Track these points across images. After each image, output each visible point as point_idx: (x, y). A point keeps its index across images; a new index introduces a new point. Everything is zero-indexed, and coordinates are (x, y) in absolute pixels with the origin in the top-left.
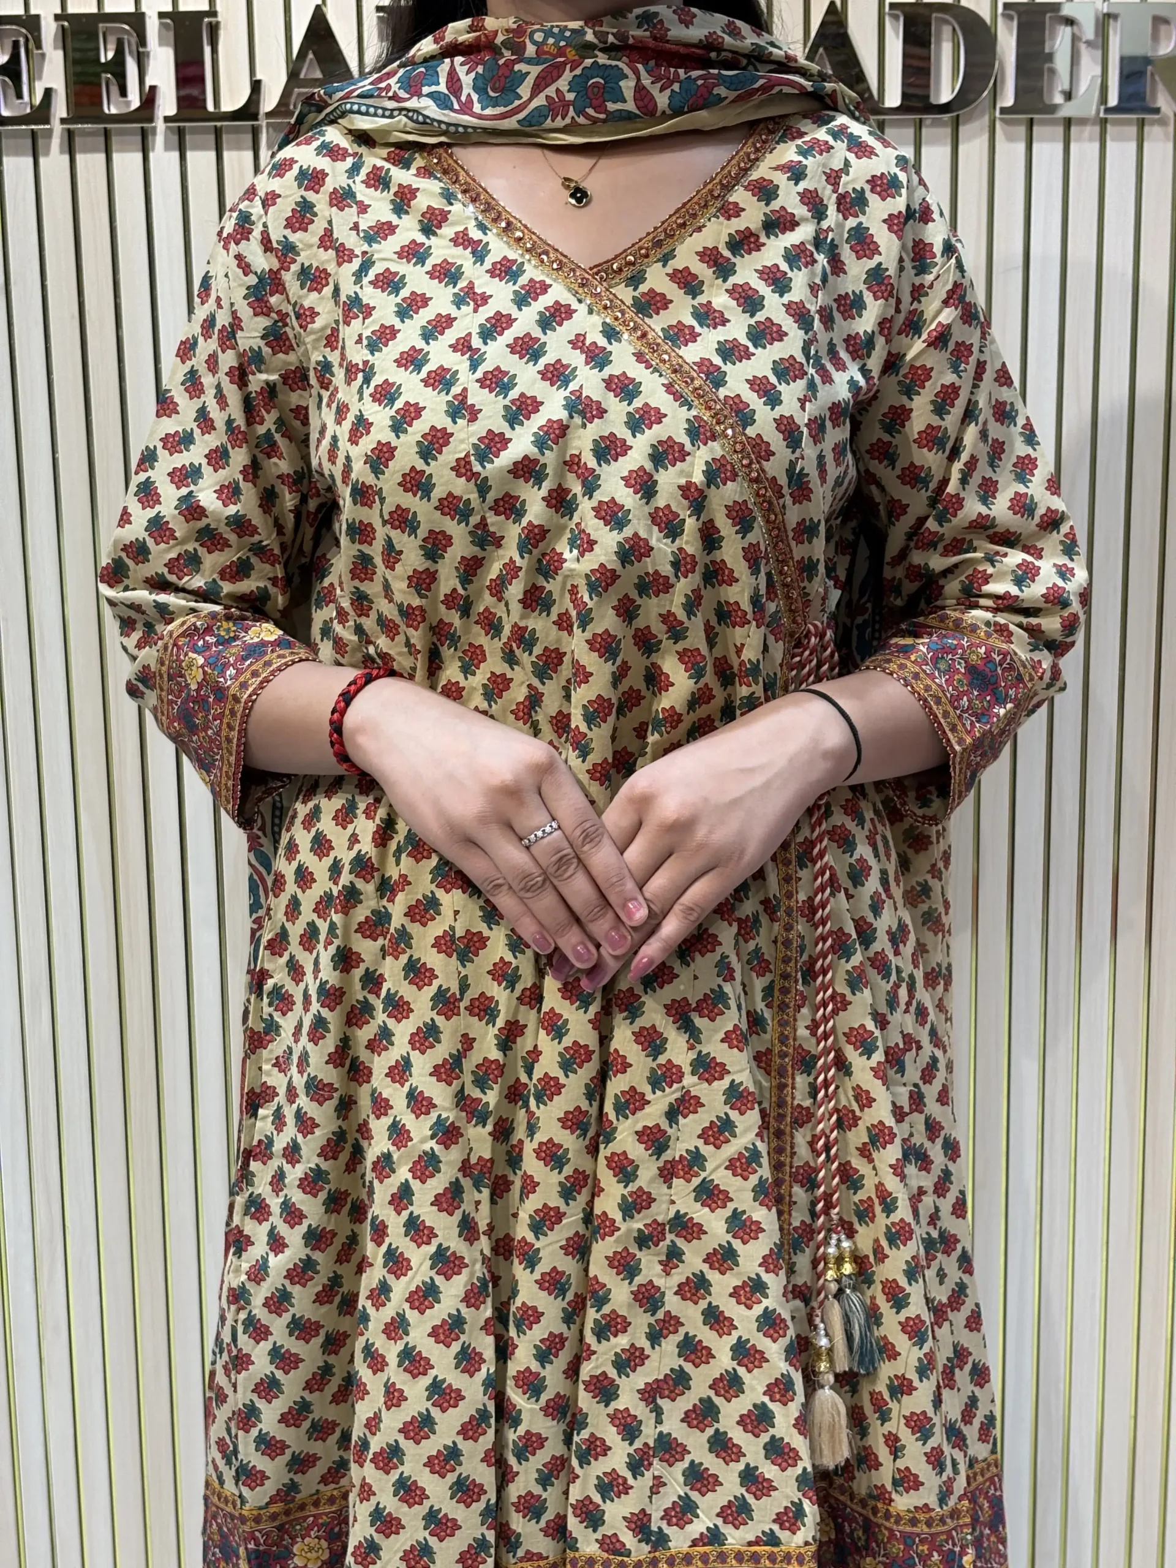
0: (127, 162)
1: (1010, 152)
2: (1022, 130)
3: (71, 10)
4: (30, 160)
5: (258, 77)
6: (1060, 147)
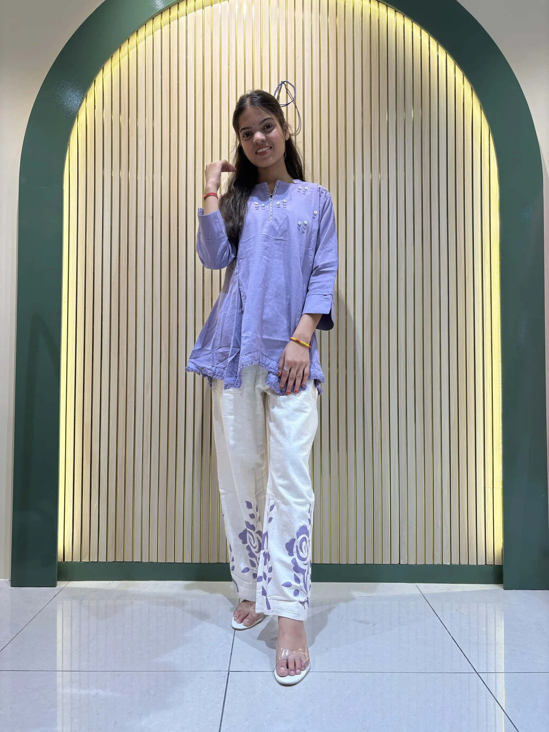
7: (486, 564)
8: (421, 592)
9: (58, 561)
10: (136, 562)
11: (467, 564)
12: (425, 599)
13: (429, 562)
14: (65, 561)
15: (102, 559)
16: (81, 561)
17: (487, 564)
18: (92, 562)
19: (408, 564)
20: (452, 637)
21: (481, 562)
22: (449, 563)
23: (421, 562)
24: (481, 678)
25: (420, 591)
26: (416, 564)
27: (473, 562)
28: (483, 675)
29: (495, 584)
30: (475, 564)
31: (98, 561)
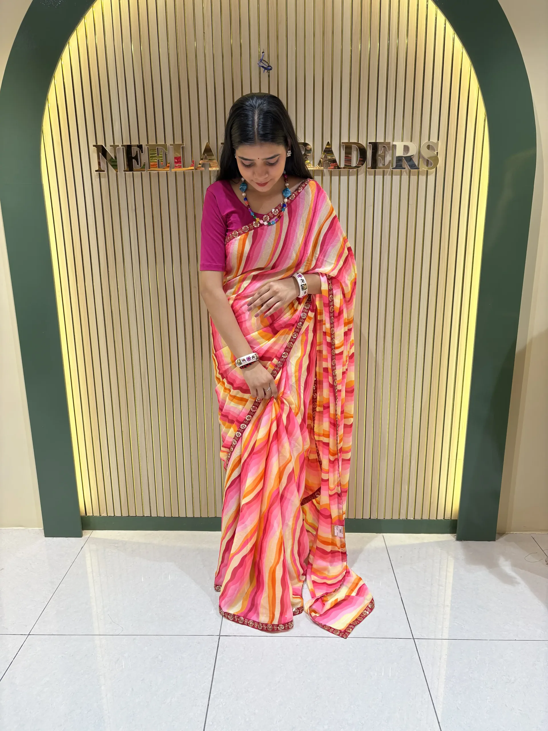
1: (370, 178)
2: (373, 173)
3: (150, 143)
4: (141, 180)
5: (193, 160)
6: (382, 177)
7: (444, 519)
8: (386, 544)
9: (81, 515)
10: (146, 516)
12: (388, 552)
13: (395, 517)
14: (87, 515)
15: (118, 514)
16: (100, 516)
18: (109, 516)
19: (377, 519)
20: (401, 598)
21: (440, 517)
22: (412, 518)
23: (388, 517)
24: (416, 645)
26: (384, 519)
27: (433, 517)
28: (418, 641)
29: (450, 533)
30: (435, 519)
31: (114, 516)
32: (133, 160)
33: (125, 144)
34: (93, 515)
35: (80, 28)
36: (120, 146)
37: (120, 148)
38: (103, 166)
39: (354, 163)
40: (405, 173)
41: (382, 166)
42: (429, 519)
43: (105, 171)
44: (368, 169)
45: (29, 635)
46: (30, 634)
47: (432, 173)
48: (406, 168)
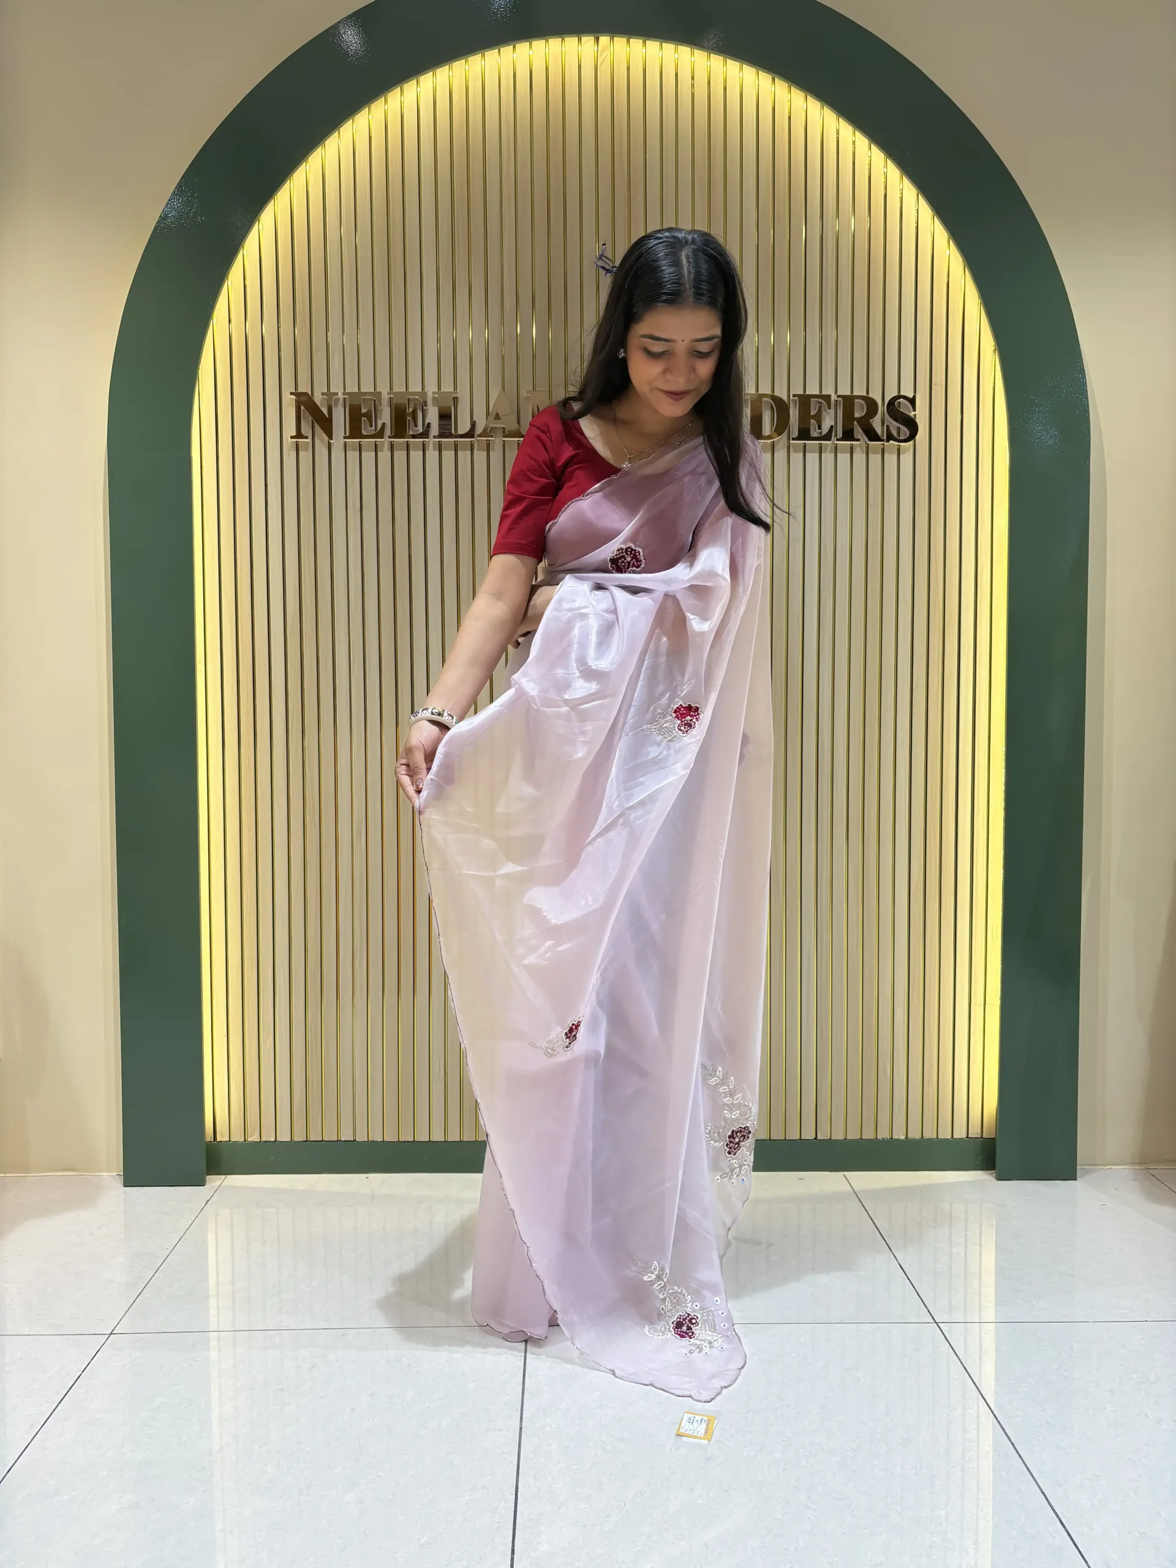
0: (416, 455)
1: (797, 458)
2: (802, 449)
3: (394, 391)
4: (374, 453)
5: (474, 420)
6: (817, 455)
7: (967, 1137)
8: (852, 1188)
9: (207, 1140)
10: (345, 1141)
11: (935, 1136)
12: (859, 1199)
13: (868, 1135)
14: (218, 1140)
15: (284, 1137)
16: (245, 1141)
17: (970, 1136)
18: (265, 1142)
19: (830, 1139)
20: (900, 1264)
21: (961, 1133)
22: (903, 1135)
23: (853, 1135)
24: (942, 1331)
25: (851, 1185)
26: (845, 1139)
27: (945, 1134)
28: (946, 1326)
29: (982, 1170)
30: (949, 1137)
31: (276, 1140)
32: (363, 418)
33: (349, 391)
34: (230, 1141)
35: (282, 197)
36: (340, 395)
37: (339, 399)
38: (306, 429)
39: (767, 430)
40: (858, 448)
41: (817, 436)
42: (937, 1138)
43: (309, 437)
44: (793, 439)
45: (112, 1335)
46: (113, 1332)
47: (909, 449)
48: (861, 440)
